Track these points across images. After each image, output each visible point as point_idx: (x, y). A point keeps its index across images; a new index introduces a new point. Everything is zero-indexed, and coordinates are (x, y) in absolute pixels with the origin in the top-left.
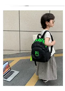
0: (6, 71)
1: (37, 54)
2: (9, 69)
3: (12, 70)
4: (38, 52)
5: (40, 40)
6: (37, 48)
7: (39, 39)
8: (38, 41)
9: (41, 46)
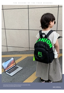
0: (11, 66)
1: (40, 55)
2: (14, 65)
3: (17, 66)
4: (41, 53)
5: (44, 40)
6: (40, 48)
7: (43, 38)
8: (41, 41)
9: (44, 47)
